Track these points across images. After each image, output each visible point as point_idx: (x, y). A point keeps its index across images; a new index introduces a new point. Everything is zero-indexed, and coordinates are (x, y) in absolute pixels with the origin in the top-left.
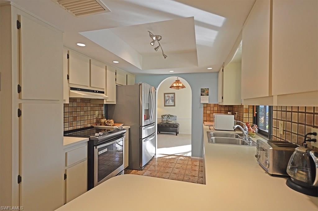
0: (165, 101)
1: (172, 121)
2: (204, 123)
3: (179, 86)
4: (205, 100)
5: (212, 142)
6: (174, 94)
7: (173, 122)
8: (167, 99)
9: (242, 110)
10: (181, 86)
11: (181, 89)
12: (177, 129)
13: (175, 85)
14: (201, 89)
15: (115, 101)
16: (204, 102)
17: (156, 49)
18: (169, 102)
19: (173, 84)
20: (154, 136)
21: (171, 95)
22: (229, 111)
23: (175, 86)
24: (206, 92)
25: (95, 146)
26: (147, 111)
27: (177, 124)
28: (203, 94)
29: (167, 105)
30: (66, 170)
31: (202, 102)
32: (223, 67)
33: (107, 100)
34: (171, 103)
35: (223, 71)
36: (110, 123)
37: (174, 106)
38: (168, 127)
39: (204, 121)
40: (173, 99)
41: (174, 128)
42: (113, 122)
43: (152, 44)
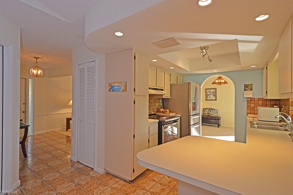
0: (207, 96)
1: (213, 114)
2: (247, 115)
3: (222, 82)
4: (249, 94)
5: (254, 127)
6: (216, 89)
7: (215, 115)
8: (208, 94)
9: (288, 104)
10: (223, 82)
11: (223, 85)
12: (218, 122)
13: (217, 81)
14: (245, 85)
15: (170, 96)
16: (247, 97)
17: (203, 56)
18: (210, 96)
19: (215, 81)
20: (199, 125)
21: (213, 90)
22: (275, 105)
23: (217, 83)
24: (250, 87)
25: (163, 125)
26: (194, 104)
27: (219, 117)
28: (246, 89)
29: (209, 99)
30: (149, 137)
31: (245, 96)
32: (267, 65)
33: (165, 95)
34: (213, 97)
35: (267, 69)
36: (167, 112)
37: (216, 100)
38: (210, 119)
39: (248, 113)
40: (215, 93)
41: (215, 120)
42: (168, 111)
43: (201, 54)
